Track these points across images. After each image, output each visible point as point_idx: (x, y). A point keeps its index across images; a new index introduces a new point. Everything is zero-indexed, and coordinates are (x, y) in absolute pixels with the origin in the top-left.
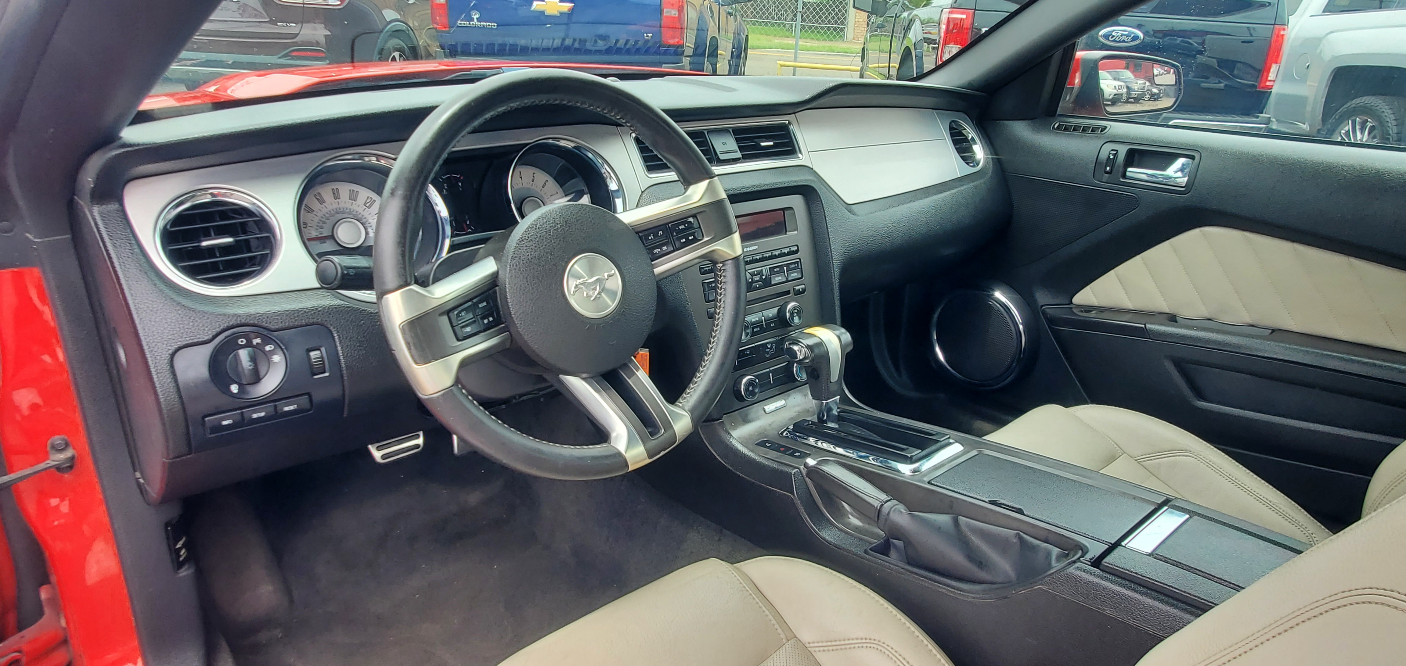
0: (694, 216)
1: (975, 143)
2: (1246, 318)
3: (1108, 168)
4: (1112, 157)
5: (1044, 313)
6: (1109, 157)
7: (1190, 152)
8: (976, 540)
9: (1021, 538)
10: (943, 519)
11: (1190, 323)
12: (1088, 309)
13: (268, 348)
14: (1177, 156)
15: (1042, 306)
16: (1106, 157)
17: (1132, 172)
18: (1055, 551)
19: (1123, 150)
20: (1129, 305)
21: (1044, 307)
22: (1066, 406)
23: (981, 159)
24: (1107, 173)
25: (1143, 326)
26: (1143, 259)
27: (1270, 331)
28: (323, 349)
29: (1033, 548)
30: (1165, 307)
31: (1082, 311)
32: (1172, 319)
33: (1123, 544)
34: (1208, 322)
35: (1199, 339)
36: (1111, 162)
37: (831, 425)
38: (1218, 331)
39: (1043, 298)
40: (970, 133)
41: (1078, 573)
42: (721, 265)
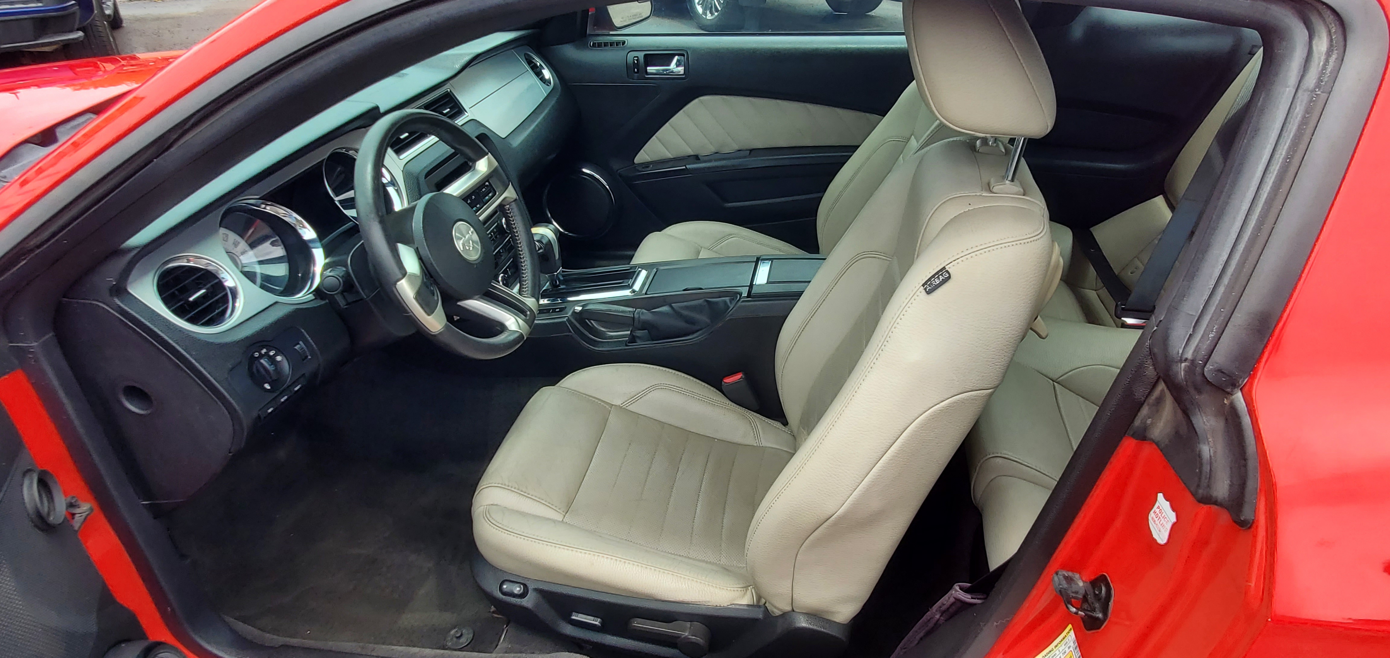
0: (488, 181)
1: (544, 69)
2: (736, 147)
3: (636, 70)
4: (636, 62)
5: (620, 175)
6: (634, 62)
7: (682, 52)
8: (685, 313)
9: (707, 301)
10: (665, 309)
11: (709, 158)
12: (646, 165)
13: (272, 353)
14: (674, 55)
15: (618, 170)
16: (632, 61)
17: (651, 69)
18: (727, 299)
19: (641, 55)
20: (670, 156)
21: (619, 171)
22: (660, 230)
23: (550, 78)
24: (636, 73)
25: (684, 167)
26: (671, 125)
27: (748, 152)
28: (301, 342)
29: (717, 303)
30: (690, 152)
31: (643, 168)
32: (697, 158)
33: (754, 283)
34: (717, 155)
35: (717, 167)
36: (636, 65)
37: (562, 287)
38: (724, 159)
39: (616, 165)
40: (539, 62)
41: (743, 304)
42: (508, 206)
